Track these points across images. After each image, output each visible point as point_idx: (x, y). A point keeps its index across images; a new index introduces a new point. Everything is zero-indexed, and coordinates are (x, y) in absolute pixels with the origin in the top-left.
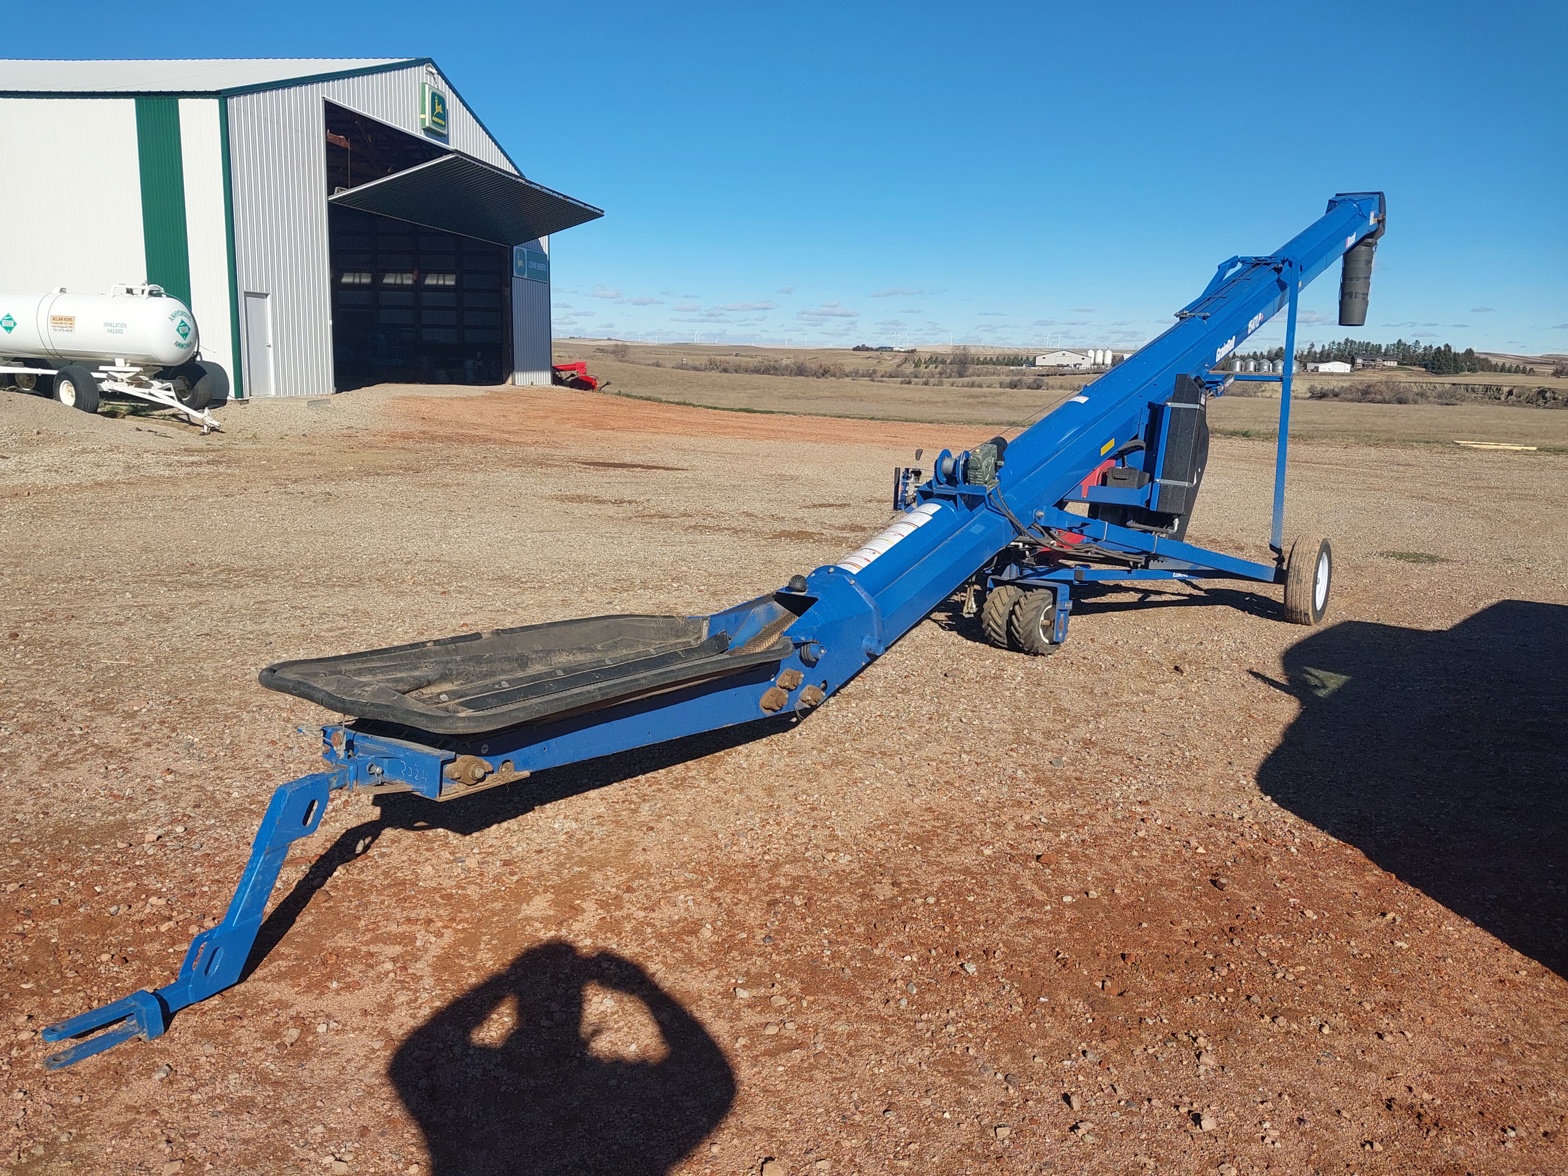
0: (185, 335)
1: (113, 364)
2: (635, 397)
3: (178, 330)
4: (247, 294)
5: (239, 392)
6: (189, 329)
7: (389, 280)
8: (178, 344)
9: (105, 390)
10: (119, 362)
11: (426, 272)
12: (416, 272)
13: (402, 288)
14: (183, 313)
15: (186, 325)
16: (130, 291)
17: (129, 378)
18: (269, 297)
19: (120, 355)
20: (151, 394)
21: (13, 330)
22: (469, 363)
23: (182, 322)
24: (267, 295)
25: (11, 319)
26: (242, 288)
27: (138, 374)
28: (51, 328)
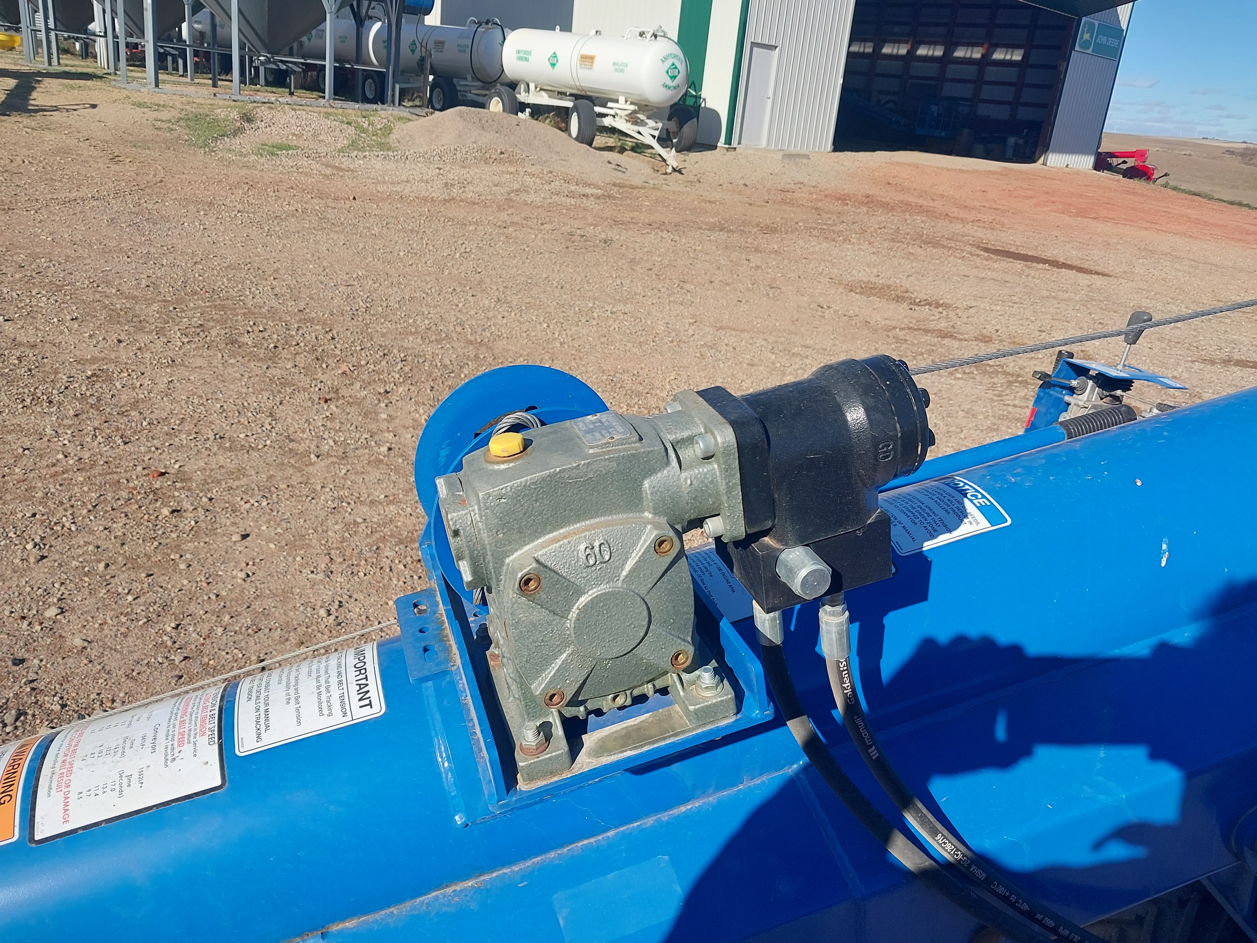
0: (673, 78)
1: (617, 101)
2: (1184, 191)
3: (668, 72)
4: (754, 45)
5: (729, 141)
6: (679, 72)
7: (960, 53)
8: (666, 86)
9: (606, 125)
10: (622, 99)
11: (995, 46)
12: (986, 46)
13: (969, 62)
14: (675, 56)
15: (676, 68)
16: (642, 34)
17: (627, 115)
18: (778, 49)
19: (623, 93)
20: (639, 133)
21: (556, 66)
22: (1011, 140)
23: (673, 64)
24: (776, 47)
25: (556, 57)
26: (750, 38)
27: (634, 112)
28: (579, 66)
